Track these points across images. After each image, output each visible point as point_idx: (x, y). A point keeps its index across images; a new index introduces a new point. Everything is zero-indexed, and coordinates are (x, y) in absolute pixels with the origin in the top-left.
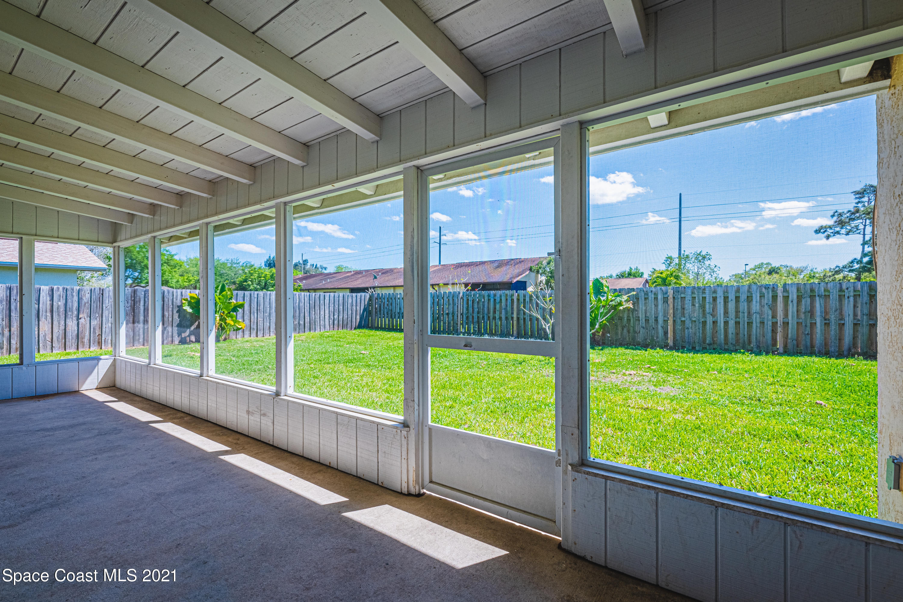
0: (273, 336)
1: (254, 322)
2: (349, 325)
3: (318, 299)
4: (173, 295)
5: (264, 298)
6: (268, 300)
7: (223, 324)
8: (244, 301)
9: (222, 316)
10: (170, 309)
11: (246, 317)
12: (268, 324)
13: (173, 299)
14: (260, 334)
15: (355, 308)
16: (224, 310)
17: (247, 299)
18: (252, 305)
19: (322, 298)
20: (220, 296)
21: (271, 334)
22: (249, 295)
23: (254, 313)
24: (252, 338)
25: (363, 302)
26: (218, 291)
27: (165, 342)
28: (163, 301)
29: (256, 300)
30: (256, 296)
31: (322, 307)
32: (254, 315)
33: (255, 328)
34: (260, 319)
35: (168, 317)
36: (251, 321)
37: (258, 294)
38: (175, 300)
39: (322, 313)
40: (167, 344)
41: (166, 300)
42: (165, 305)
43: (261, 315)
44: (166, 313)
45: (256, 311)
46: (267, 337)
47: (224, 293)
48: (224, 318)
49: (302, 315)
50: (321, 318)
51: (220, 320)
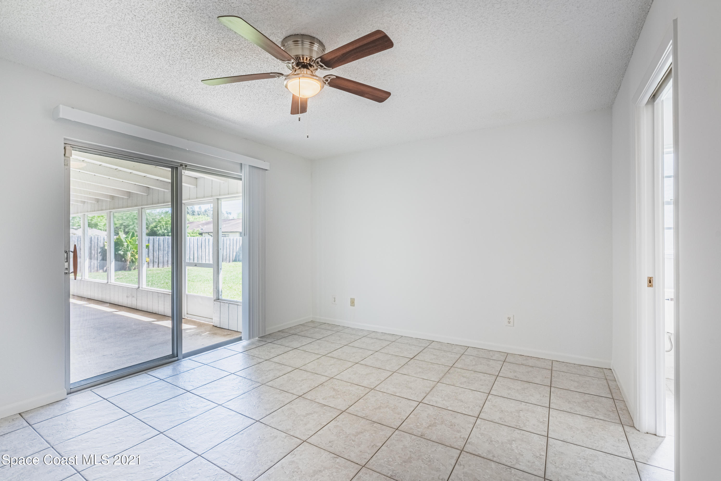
0: (170, 266)
1: (156, 258)
2: (228, 259)
3: (204, 242)
4: (98, 240)
5: (163, 241)
6: (167, 242)
7: (133, 258)
8: (149, 243)
9: (133, 253)
10: (96, 249)
11: (151, 254)
12: (167, 259)
13: (98, 242)
14: (161, 265)
15: (232, 248)
16: (134, 249)
17: (151, 241)
18: (155, 246)
19: (207, 241)
20: (131, 241)
21: (169, 266)
22: (152, 239)
23: (156, 251)
24: (155, 268)
25: (238, 243)
26: (130, 237)
27: (92, 271)
28: (91, 244)
29: (157, 243)
30: (158, 240)
31: (207, 247)
32: (156, 252)
33: (157, 261)
34: (161, 256)
35: (94, 254)
36: (154, 257)
37: (159, 239)
38: (99, 242)
39: (207, 251)
40: (94, 272)
41: (93, 242)
42: (92, 246)
43: (161, 253)
44: (93, 252)
45: (157, 250)
46: (166, 267)
47: (134, 238)
48: (134, 255)
49: (192, 252)
50: (206, 255)
51: (131, 256)
